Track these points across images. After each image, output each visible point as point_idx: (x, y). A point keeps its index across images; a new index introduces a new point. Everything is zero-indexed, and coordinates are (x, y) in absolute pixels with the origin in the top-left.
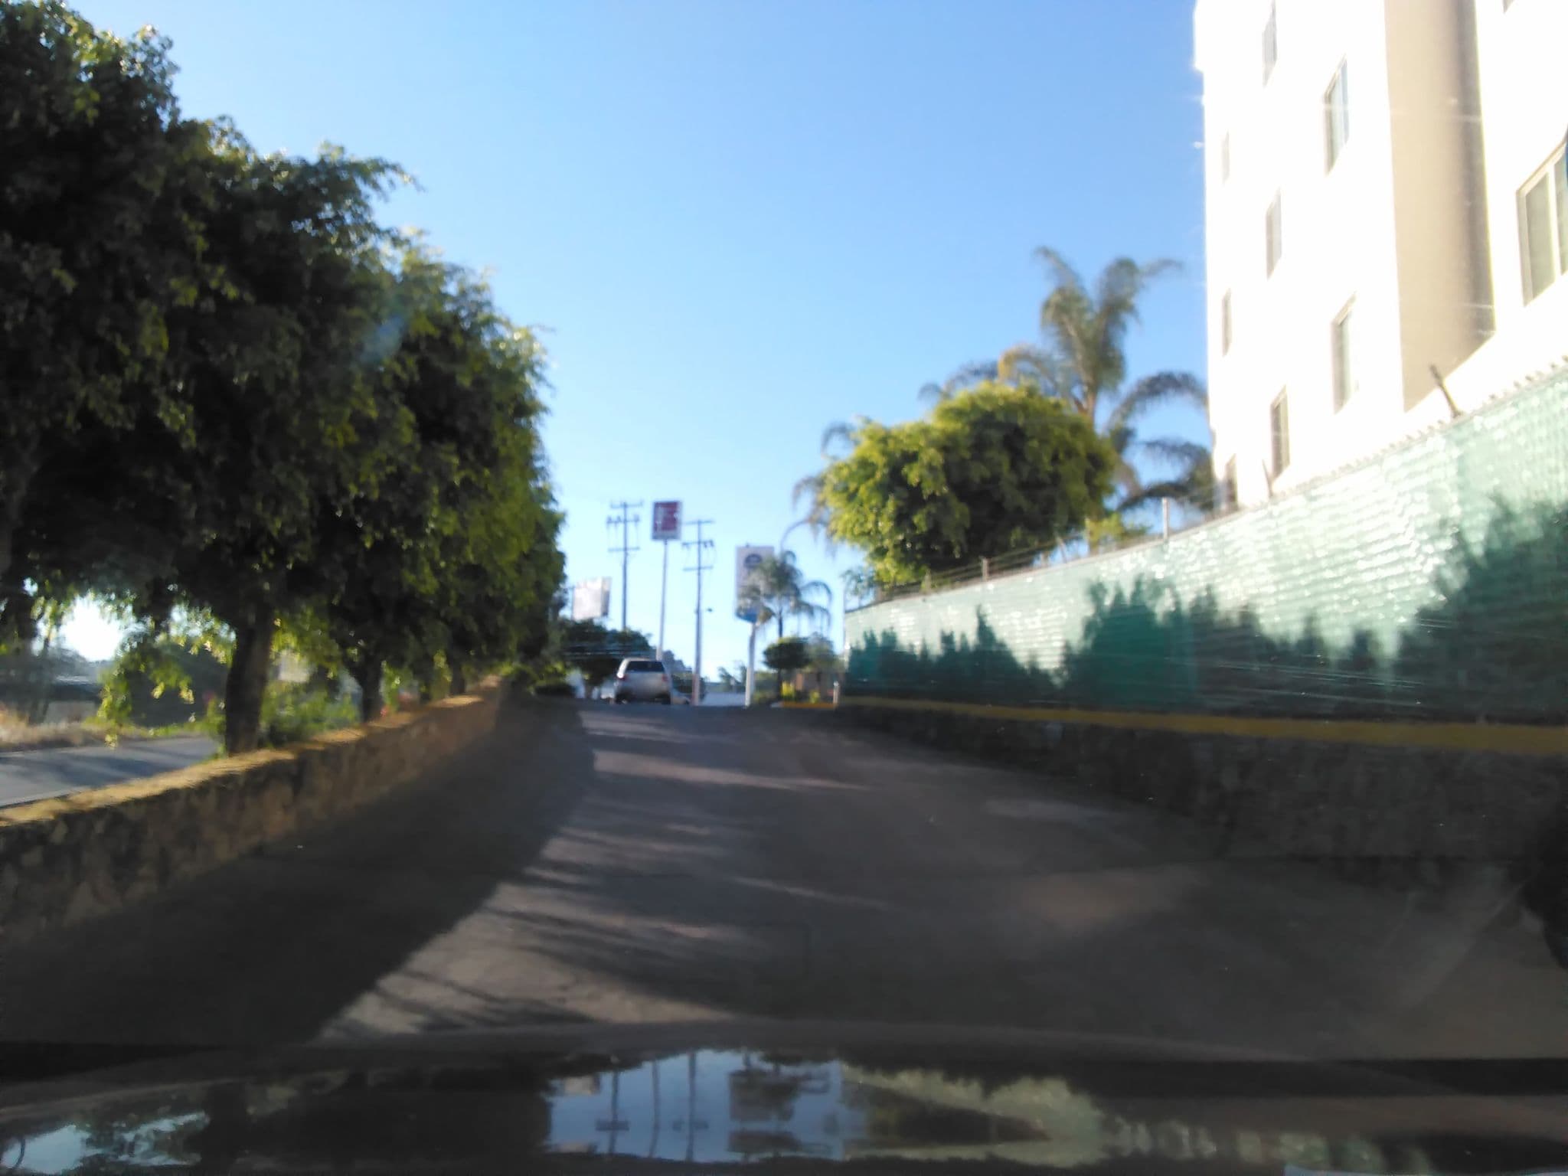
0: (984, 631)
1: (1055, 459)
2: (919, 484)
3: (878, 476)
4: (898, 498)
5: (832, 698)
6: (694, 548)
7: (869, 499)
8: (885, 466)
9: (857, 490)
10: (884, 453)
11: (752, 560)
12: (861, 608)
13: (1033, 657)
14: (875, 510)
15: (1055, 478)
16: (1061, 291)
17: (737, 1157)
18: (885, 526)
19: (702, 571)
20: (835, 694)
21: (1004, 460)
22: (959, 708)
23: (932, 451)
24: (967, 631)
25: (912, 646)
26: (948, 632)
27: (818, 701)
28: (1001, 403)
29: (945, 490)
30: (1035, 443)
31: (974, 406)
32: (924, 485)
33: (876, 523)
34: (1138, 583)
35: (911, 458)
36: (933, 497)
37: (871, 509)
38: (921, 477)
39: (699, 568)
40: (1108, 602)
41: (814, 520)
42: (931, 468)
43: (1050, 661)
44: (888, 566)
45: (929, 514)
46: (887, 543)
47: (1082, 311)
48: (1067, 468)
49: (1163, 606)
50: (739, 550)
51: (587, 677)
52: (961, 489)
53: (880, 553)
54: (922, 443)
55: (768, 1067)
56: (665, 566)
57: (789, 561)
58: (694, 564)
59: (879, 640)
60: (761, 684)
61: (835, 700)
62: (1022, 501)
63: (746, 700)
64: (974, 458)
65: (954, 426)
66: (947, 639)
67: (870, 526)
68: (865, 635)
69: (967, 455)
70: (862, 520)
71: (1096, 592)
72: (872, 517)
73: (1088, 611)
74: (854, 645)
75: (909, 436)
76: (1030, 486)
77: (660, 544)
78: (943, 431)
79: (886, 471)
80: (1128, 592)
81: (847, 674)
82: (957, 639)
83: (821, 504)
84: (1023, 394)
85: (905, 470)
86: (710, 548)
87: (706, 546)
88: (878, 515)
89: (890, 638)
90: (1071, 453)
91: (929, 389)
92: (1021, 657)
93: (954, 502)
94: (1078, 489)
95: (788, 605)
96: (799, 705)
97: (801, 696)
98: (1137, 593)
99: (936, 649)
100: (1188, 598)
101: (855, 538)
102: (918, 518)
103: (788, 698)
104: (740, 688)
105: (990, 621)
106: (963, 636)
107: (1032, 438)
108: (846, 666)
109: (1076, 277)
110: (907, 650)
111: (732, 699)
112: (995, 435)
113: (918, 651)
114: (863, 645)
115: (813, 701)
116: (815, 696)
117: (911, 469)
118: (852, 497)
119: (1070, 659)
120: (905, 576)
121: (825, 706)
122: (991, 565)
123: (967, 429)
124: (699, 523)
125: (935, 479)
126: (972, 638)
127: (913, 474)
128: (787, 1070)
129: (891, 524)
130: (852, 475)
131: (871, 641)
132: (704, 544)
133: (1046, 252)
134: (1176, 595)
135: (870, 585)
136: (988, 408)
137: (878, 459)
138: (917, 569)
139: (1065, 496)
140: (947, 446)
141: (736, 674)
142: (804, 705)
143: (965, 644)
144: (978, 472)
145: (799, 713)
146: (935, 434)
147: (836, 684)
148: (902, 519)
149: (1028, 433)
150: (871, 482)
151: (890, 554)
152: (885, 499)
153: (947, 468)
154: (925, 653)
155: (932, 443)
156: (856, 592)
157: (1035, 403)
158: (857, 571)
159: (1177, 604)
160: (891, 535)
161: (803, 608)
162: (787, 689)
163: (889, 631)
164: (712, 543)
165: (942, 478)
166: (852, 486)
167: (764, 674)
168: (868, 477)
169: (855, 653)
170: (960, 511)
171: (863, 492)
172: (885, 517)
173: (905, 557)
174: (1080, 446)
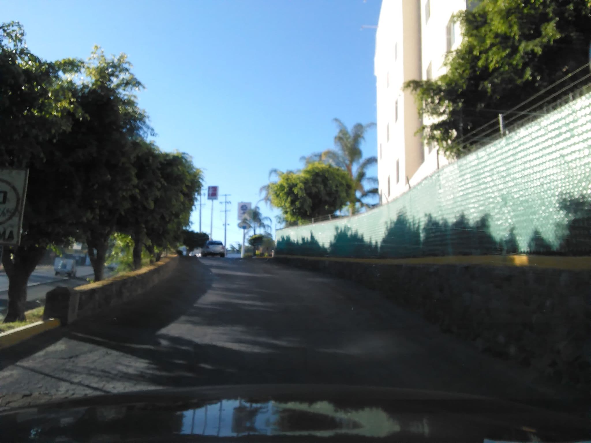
0: (312, 237)
1: (337, 186)
2: (297, 193)
3: (286, 190)
4: (291, 197)
5: (271, 255)
6: (224, 204)
7: (283, 197)
8: (288, 187)
9: (279, 194)
10: (287, 184)
11: (244, 208)
12: (280, 229)
13: (323, 244)
14: (284, 200)
15: (337, 191)
16: (341, 131)
17: (235, 435)
18: (287, 205)
19: (227, 212)
20: (273, 254)
21: (322, 187)
22: (306, 258)
23: (301, 184)
24: (308, 237)
25: (294, 241)
26: (303, 238)
27: (267, 256)
28: (321, 169)
29: (305, 195)
30: (331, 182)
31: (314, 171)
32: (299, 194)
33: (285, 204)
34: (345, 227)
35: (295, 185)
36: (301, 197)
37: (283, 200)
38: (298, 191)
39: (226, 211)
40: (339, 231)
41: (267, 199)
42: (301, 189)
43: (327, 245)
44: (289, 216)
45: (300, 202)
46: (288, 210)
47: (347, 139)
48: (340, 189)
49: (349, 233)
50: (239, 204)
51: (188, 248)
52: (309, 195)
53: (286, 212)
54: (298, 182)
55: (248, 405)
56: (212, 209)
57: (257, 210)
58: (224, 209)
59: (285, 239)
60: (247, 250)
61: (273, 256)
62: (327, 198)
63: (242, 255)
64: (313, 186)
65: (308, 176)
66: (303, 239)
67: (283, 204)
68: (281, 237)
69: (311, 185)
70: (281, 203)
71: (337, 228)
72: (283, 202)
73: (335, 233)
74: (278, 240)
75: (294, 179)
76: (330, 194)
77: (210, 201)
78: (304, 178)
79: (288, 189)
80: (343, 229)
81: (276, 248)
82: (306, 239)
83: (268, 194)
84: (328, 167)
85: (293, 189)
86: (229, 204)
87: (228, 203)
88: (286, 202)
89: (288, 238)
90: (341, 184)
91: (303, 158)
92: (321, 244)
93: (307, 198)
94: (344, 194)
95: (257, 225)
96: (261, 257)
97: (262, 254)
98: (345, 230)
99: (300, 242)
100: (353, 232)
101: (278, 207)
102: (297, 203)
103: (258, 255)
104: (238, 251)
105: (314, 234)
106: (307, 238)
107: (330, 180)
108: (276, 246)
109: (345, 128)
110: (293, 241)
111: (236, 256)
112: (319, 179)
113: (296, 242)
114: (281, 240)
115: (266, 256)
116: (266, 254)
117: (295, 189)
118: (278, 196)
119: (332, 245)
120: (293, 219)
121: (270, 257)
122: (314, 220)
123: (311, 177)
124: (226, 195)
125: (302, 192)
126: (309, 239)
127: (296, 191)
128: (254, 405)
129: (289, 204)
130: (278, 190)
131: (283, 239)
132: (227, 202)
133: (336, 120)
134: (352, 231)
135: (283, 221)
136: (317, 171)
137: (285, 185)
138: (297, 217)
139: (339, 196)
140: (306, 182)
141: (237, 247)
142: (264, 257)
143: (307, 241)
144: (314, 190)
145: (261, 259)
146: (302, 179)
147: (273, 251)
148: (293, 203)
149: (329, 179)
150: (283, 192)
151: (289, 213)
152: (288, 197)
153: (305, 189)
154: (297, 243)
155: (302, 182)
156: (279, 222)
157: (331, 170)
158: (280, 216)
159: (352, 233)
160: (289, 207)
161: (262, 225)
162: (257, 252)
163: (288, 236)
164: (230, 202)
165: (304, 191)
166: (278, 193)
167: (248, 246)
168: (283, 190)
169: (279, 242)
170: (309, 201)
171: (281, 194)
172: (287, 202)
173: (293, 214)
174: (344, 182)
